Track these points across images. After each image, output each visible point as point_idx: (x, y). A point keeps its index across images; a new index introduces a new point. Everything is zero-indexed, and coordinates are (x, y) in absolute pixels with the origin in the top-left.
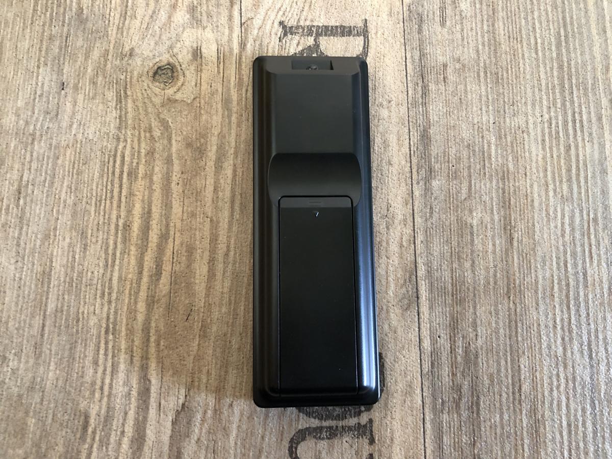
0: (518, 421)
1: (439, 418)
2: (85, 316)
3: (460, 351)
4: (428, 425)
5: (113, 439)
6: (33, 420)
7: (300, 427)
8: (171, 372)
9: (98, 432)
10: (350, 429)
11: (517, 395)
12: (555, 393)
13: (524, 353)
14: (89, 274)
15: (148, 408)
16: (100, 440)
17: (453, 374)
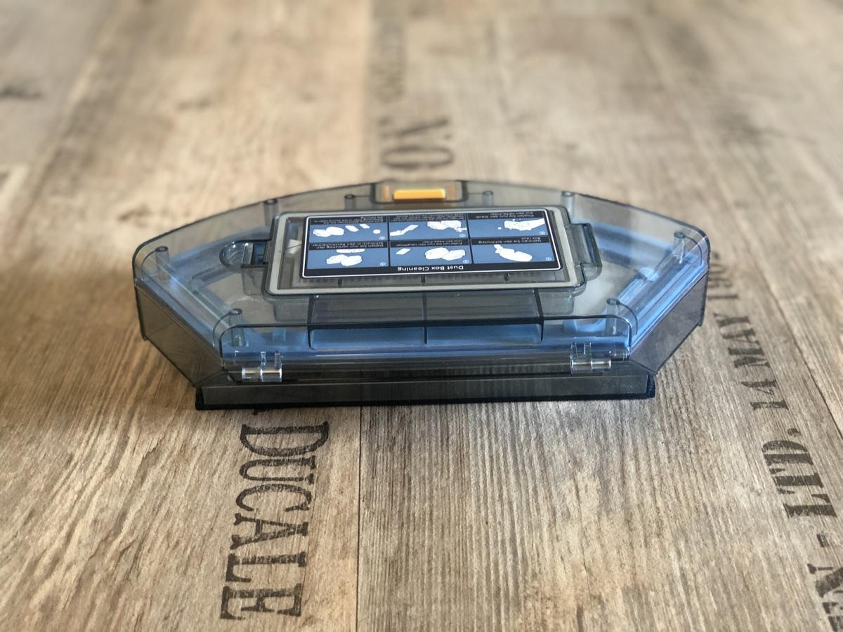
0: (444, 456)
1: (374, 454)
2: (84, 406)
3: (396, 419)
4: (364, 458)
5: (91, 466)
6: (28, 458)
7: (252, 459)
8: (148, 432)
9: (79, 464)
10: (295, 461)
11: (445, 442)
12: (479, 440)
13: (452, 419)
14: (92, 386)
15: (124, 451)
16: (80, 468)
17: (388, 432)
